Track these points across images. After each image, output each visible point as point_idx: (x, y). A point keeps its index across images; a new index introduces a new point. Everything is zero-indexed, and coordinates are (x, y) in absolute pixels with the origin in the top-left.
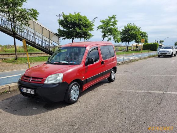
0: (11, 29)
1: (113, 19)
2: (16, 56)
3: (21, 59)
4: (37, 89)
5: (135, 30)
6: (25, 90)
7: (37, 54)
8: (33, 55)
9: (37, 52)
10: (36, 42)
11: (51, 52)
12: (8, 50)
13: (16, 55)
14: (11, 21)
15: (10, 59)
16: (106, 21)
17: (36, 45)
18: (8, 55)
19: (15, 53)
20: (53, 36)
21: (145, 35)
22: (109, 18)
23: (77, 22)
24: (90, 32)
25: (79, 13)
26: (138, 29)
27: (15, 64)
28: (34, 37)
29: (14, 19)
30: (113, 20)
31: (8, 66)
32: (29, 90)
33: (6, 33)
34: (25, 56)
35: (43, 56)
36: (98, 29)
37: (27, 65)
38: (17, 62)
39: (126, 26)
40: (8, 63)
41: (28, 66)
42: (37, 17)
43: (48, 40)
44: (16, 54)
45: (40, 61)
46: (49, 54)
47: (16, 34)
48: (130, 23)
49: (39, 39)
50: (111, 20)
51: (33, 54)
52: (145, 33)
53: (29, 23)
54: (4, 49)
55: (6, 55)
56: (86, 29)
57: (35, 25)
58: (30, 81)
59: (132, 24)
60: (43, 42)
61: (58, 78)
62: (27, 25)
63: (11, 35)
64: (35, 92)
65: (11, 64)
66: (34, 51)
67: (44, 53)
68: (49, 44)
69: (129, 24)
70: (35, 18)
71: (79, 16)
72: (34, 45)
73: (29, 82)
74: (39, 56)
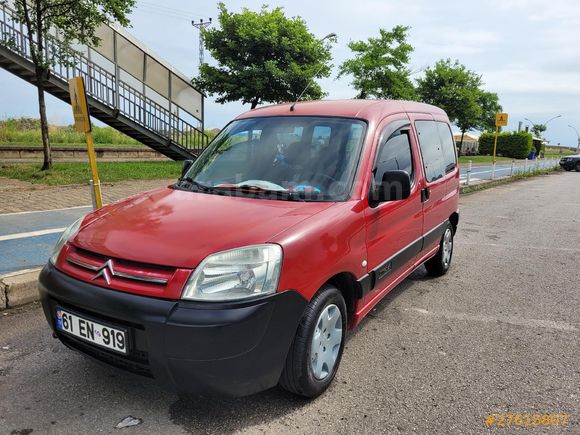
0: (29, 54)
1: (395, 41)
2: (46, 158)
3: (63, 169)
4: (141, 327)
5: (462, 83)
6: (74, 325)
7: (121, 151)
8: (107, 158)
9: (122, 146)
10: (122, 108)
11: (172, 148)
12: (21, 134)
13: (45, 153)
14: (27, 19)
15: (24, 167)
16: (370, 48)
17: (120, 119)
18: (20, 151)
19: (41, 145)
20: (184, 88)
21: (494, 103)
22: (380, 37)
23: (275, 41)
24: (315, 79)
25: (278, 9)
26: (473, 82)
27: (39, 185)
28: (113, 92)
29: (39, 17)
30: (394, 45)
31: (14, 190)
32: (98, 328)
33: (11, 68)
34: (80, 158)
35: (143, 160)
36: (342, 73)
37: (88, 191)
38: (49, 178)
39: (433, 69)
40: (17, 180)
41: (94, 195)
42: (128, 11)
43: (165, 103)
44: (44, 150)
45: (136, 179)
46: (167, 155)
47: (49, 75)
48: (445, 61)
49: (132, 99)
50: (388, 44)
51: (109, 151)
52: (493, 97)
53: (96, 34)
54: (7, 132)
55: (11, 153)
56: (303, 69)
57: (118, 46)
58: (102, 277)
59: (453, 62)
60: (145, 110)
61: (258, 271)
62: (90, 40)
63: (27, 78)
64: (130, 341)
65: (27, 184)
66: (110, 142)
67: (146, 151)
68: (167, 118)
69: (442, 61)
70: (120, 17)
71: (279, 21)
72: (113, 118)
73: (100, 281)
74: (131, 160)
